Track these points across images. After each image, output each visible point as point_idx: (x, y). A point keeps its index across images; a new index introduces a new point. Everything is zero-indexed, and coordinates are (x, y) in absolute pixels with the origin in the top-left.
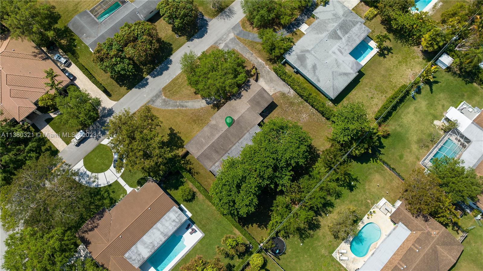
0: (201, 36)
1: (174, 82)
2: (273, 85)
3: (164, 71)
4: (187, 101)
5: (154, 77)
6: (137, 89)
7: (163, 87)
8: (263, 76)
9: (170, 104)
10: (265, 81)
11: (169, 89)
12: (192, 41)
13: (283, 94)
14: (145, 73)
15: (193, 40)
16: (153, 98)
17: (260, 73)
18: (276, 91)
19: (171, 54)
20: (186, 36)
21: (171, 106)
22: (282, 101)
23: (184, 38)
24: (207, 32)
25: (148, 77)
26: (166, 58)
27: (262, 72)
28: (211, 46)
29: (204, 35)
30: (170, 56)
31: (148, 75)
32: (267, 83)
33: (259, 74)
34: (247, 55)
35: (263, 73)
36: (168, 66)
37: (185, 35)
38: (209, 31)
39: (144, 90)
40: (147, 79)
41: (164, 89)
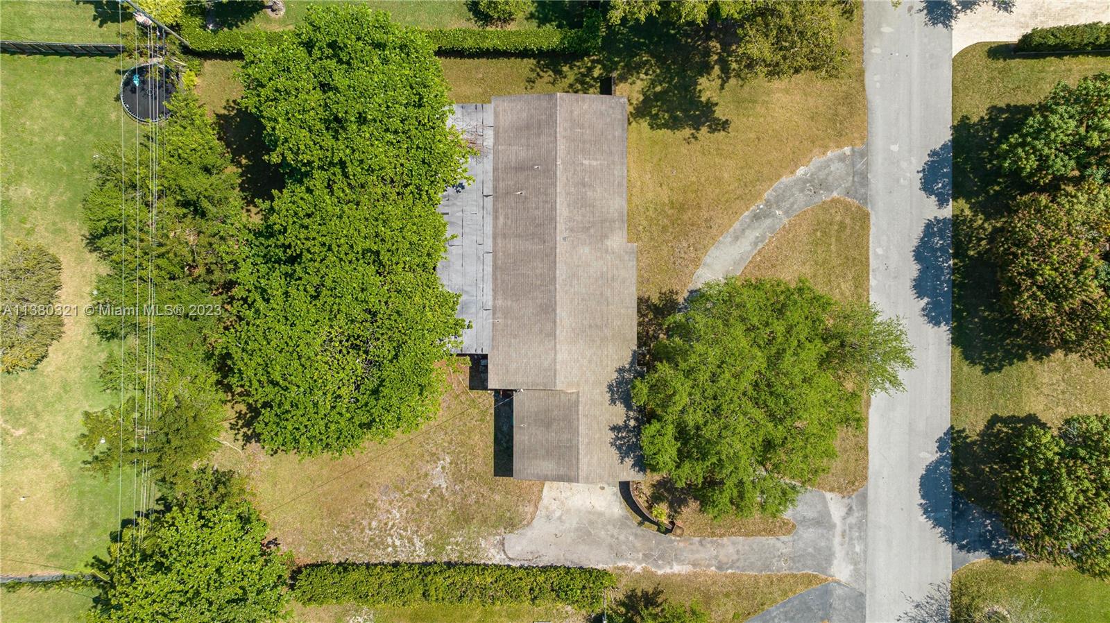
0: (928, 483)
1: (858, 265)
2: (567, 525)
3: (922, 272)
4: (760, 246)
5: (929, 226)
6: (938, 147)
7: (872, 222)
8: (622, 524)
9: (802, 191)
10: (601, 514)
11: (848, 231)
12: (940, 440)
13: (512, 524)
14: (968, 212)
15: (941, 449)
16: (867, 164)
17: (639, 531)
18: (541, 512)
19: (955, 342)
20: (974, 443)
21: (788, 187)
22: (498, 498)
23: (974, 425)
24: (926, 512)
25: (947, 212)
26: (956, 315)
27: (636, 535)
28: (865, 478)
29: (923, 497)
30: (953, 331)
31: (956, 217)
32: (590, 513)
33: (640, 524)
34: (731, 550)
35: (631, 538)
36: (926, 300)
37: (983, 441)
38: (923, 519)
39: (914, 160)
40: (942, 202)
41: (863, 219)
